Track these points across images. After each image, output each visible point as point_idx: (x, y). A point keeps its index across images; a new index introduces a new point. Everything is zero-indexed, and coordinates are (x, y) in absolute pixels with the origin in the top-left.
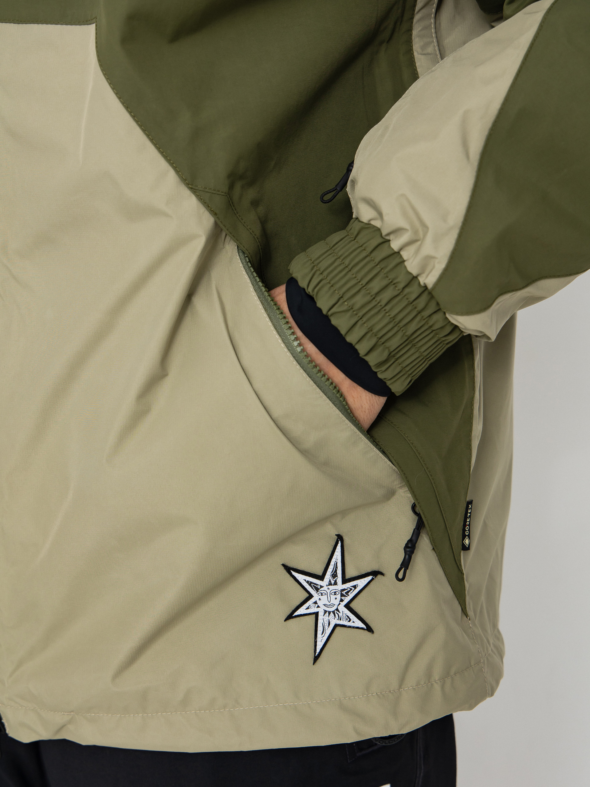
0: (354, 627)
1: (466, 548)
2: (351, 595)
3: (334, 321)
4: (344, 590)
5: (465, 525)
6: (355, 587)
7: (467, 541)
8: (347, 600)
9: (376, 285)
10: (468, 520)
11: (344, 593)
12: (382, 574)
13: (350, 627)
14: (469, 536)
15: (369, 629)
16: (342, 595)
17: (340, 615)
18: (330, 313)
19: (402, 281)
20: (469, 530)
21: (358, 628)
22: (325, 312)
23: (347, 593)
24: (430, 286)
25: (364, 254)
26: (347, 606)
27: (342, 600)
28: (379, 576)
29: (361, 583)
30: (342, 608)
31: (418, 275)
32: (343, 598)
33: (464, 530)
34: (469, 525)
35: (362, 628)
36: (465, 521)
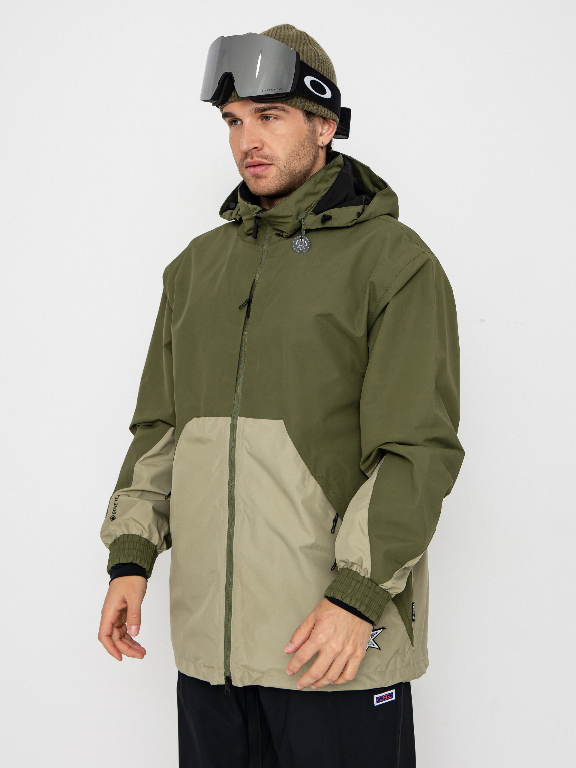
0: (375, 648)
1: (414, 620)
2: (375, 636)
3: (344, 601)
4: (373, 634)
5: (412, 612)
6: (376, 633)
7: (414, 618)
8: (373, 638)
9: (353, 584)
10: (413, 610)
11: (373, 635)
12: (386, 629)
13: (373, 648)
14: (414, 616)
15: (379, 649)
16: (372, 636)
17: (371, 643)
18: (342, 599)
19: (361, 579)
20: (414, 613)
21: (376, 648)
22: (340, 600)
23: (374, 635)
24: (369, 578)
25: (346, 577)
26: (373, 640)
27: (372, 638)
28: (384, 629)
29: (379, 632)
30: (371, 641)
31: (365, 575)
32: (372, 637)
33: (412, 614)
34: (414, 612)
35: (377, 648)
36: (412, 610)
